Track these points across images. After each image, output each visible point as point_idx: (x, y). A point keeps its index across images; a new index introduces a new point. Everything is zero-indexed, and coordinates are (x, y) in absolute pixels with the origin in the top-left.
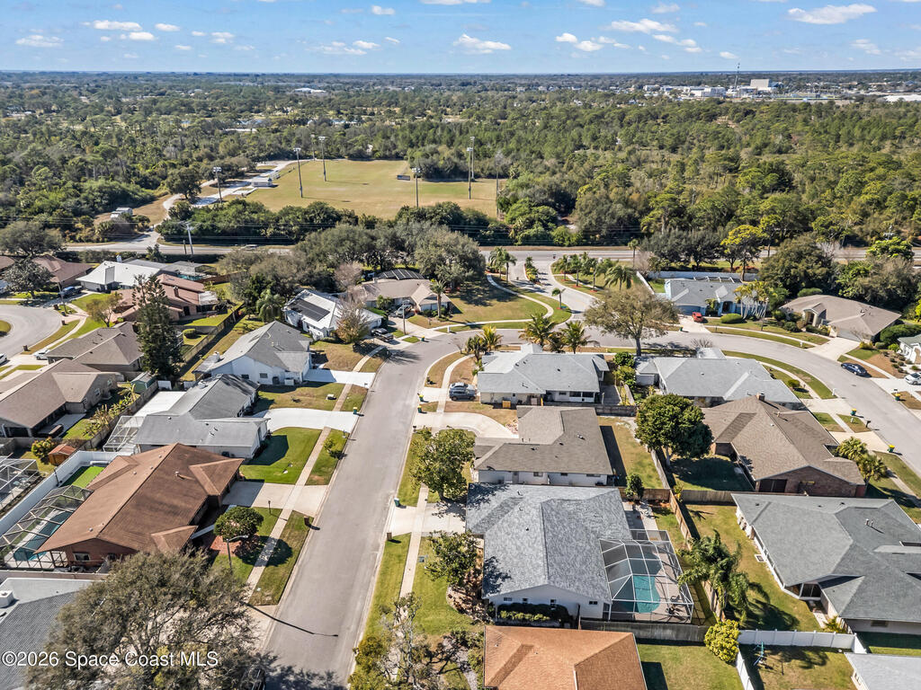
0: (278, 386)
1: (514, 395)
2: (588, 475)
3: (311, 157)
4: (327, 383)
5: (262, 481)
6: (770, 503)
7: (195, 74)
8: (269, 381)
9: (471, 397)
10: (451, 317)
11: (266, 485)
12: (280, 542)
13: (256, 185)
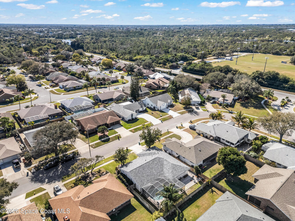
0: (154, 109)
1: (206, 134)
2: (190, 162)
3: (258, 52)
4: (165, 112)
5: (122, 126)
6: (232, 200)
7: (258, 25)
8: (152, 107)
9: (195, 130)
10: (227, 108)
11: (122, 127)
12: (110, 138)
13: (226, 59)
